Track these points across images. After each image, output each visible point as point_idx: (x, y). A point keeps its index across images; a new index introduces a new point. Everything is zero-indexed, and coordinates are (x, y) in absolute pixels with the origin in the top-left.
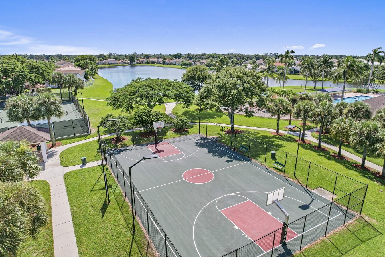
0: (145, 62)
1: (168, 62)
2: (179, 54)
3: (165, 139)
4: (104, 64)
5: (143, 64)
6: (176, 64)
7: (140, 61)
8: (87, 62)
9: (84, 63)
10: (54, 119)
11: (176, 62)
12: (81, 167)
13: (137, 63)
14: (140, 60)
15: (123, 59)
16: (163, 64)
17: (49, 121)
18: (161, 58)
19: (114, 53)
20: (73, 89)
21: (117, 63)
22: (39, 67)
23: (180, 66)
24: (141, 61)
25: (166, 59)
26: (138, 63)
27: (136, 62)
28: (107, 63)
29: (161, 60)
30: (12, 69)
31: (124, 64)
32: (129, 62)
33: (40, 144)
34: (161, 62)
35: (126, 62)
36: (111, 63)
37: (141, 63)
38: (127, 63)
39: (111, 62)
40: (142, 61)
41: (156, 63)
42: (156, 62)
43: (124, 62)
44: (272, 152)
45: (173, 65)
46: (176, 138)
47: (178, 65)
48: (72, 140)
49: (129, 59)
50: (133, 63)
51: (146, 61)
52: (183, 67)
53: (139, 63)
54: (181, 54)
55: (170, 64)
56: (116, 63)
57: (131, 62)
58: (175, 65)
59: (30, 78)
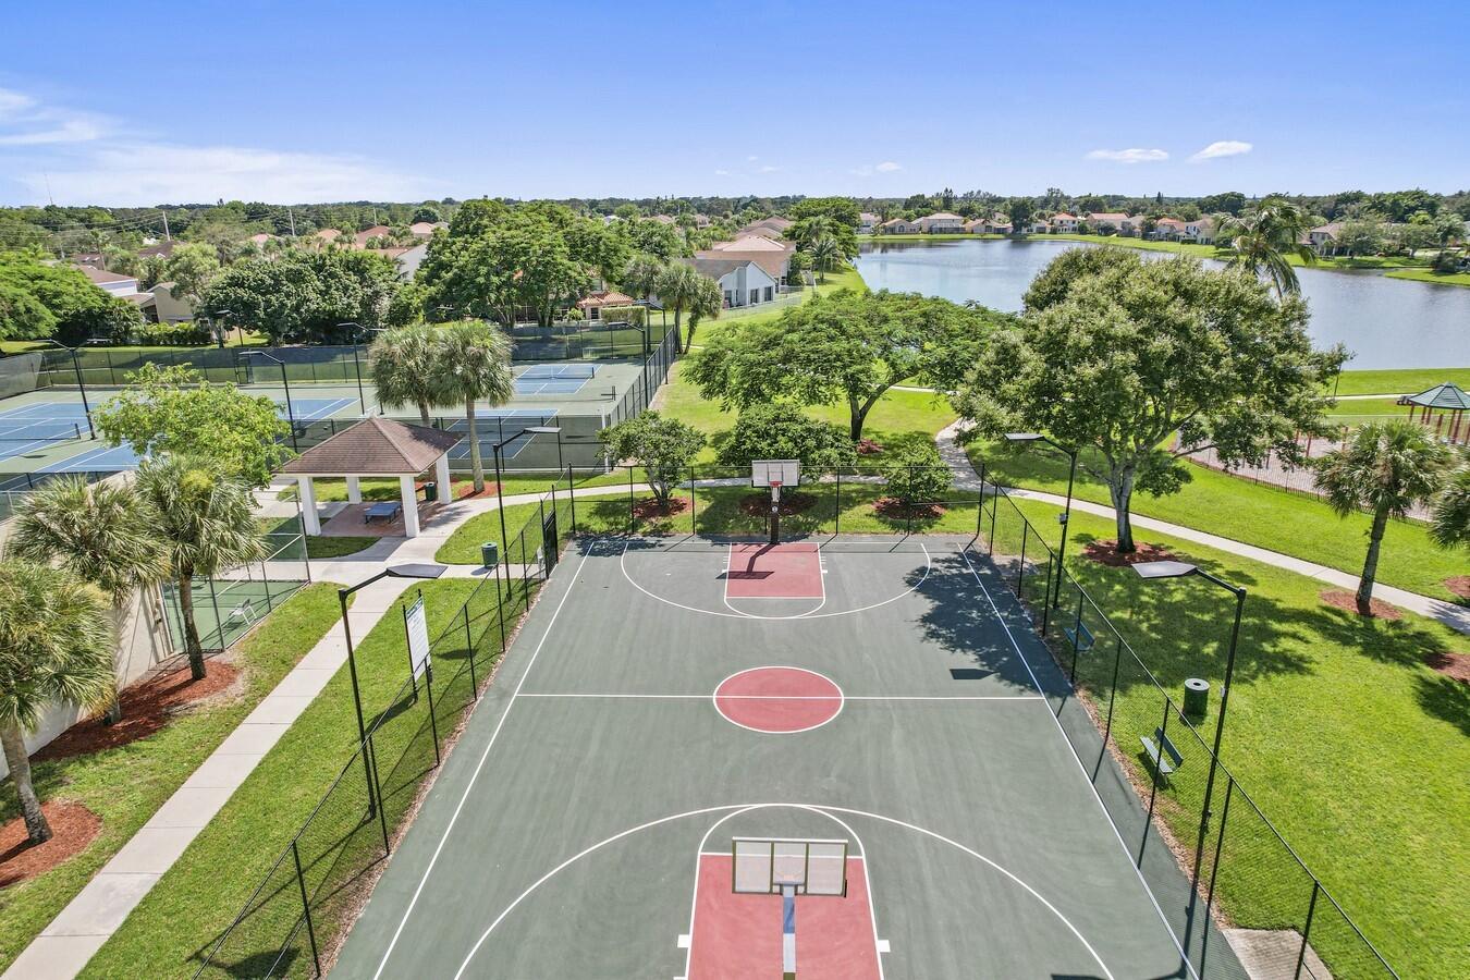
0: (1074, 229)
1: (1166, 230)
2: (1233, 194)
3: (819, 532)
4: (913, 231)
5: (1064, 236)
6: (1199, 238)
7: (1052, 224)
8: (818, 223)
9: (811, 225)
10: (483, 409)
11: (1199, 231)
12: (473, 573)
13: (1042, 231)
14: (1053, 221)
15: (989, 215)
16: (1145, 237)
17: (470, 413)
18: (1143, 211)
19: (979, 192)
20: (685, 316)
21: (962, 231)
22: (600, 239)
23: (1211, 249)
24: (1057, 223)
25: (1158, 218)
26: (1044, 233)
27: (1034, 227)
28: (925, 229)
29: (1137, 221)
30: (523, 245)
31: (988, 234)
32: (1010, 225)
33: (397, 479)
34: (1138, 230)
35: (995, 224)
36: (941, 231)
37: (1054, 231)
38: (999, 231)
39: (939, 226)
40: (1061, 222)
41: (1116, 232)
42: (1119, 228)
43: (988, 224)
44: (1190, 683)
45: (1184, 242)
46: (864, 536)
47: (1206, 243)
48: (539, 483)
49: (1010, 216)
50: (1024, 231)
51: (1076, 225)
52: (1221, 254)
53: (1048, 230)
54: (1240, 197)
55: (1174, 239)
56: (958, 230)
57: (1017, 228)
58: (1194, 242)
59: (566, 274)
